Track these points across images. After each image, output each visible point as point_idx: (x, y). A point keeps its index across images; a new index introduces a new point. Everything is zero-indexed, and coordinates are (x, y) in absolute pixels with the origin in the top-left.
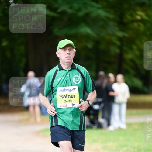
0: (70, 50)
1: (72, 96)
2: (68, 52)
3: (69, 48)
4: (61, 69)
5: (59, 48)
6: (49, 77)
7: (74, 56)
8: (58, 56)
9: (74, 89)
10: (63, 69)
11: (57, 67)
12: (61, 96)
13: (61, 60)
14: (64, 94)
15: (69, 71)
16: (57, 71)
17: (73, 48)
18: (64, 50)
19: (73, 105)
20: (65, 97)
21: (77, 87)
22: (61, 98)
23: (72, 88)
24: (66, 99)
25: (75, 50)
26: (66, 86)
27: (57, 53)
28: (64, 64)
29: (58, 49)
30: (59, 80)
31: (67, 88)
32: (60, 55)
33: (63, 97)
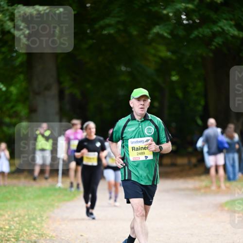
0: (144, 101)
1: (145, 148)
2: (142, 103)
3: (143, 99)
4: (133, 119)
5: (133, 98)
7: (148, 107)
8: (132, 105)
9: (147, 141)
10: (135, 119)
11: (129, 117)
12: (133, 149)
14: (136, 146)
15: (141, 122)
16: (129, 121)
17: (148, 98)
18: (139, 100)
19: (146, 157)
20: (138, 149)
21: (150, 138)
23: (145, 139)
24: (139, 151)
25: (149, 101)
26: (138, 137)
27: (130, 102)
28: (137, 115)
29: (131, 98)
32: (133, 105)
33: (135, 149)
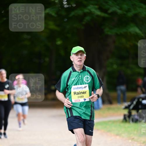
0: (81, 55)
1: (84, 93)
2: (80, 57)
3: (80, 54)
4: (74, 70)
5: (73, 54)
6: (65, 78)
7: (84, 60)
8: (72, 60)
9: (85, 87)
10: (76, 71)
11: (70, 69)
12: (75, 93)
13: (74, 63)
14: (77, 91)
15: (81, 72)
16: (71, 72)
17: (84, 53)
18: (77, 55)
19: (85, 99)
20: (78, 93)
21: (87, 85)
22: (75, 94)
23: (83, 86)
24: (79, 95)
25: (85, 55)
26: (78, 85)
27: (71, 58)
28: (77, 67)
29: (71, 54)
30: (73, 79)
31: (80, 86)
32: (73, 59)
33: (77, 93)
